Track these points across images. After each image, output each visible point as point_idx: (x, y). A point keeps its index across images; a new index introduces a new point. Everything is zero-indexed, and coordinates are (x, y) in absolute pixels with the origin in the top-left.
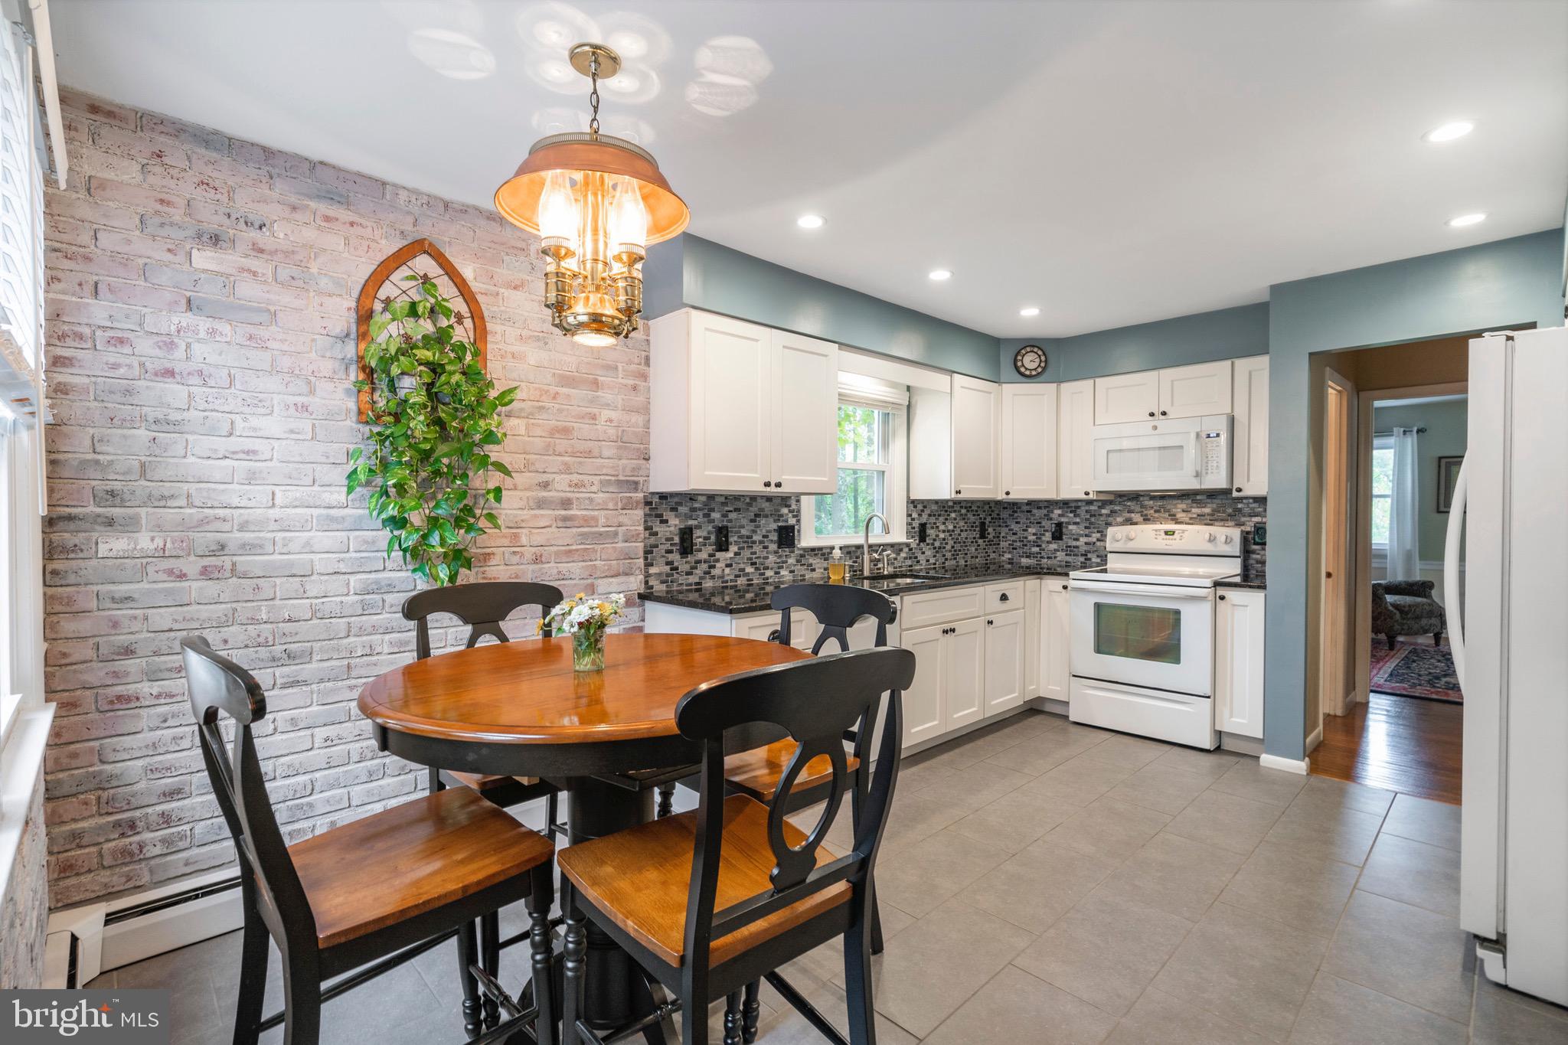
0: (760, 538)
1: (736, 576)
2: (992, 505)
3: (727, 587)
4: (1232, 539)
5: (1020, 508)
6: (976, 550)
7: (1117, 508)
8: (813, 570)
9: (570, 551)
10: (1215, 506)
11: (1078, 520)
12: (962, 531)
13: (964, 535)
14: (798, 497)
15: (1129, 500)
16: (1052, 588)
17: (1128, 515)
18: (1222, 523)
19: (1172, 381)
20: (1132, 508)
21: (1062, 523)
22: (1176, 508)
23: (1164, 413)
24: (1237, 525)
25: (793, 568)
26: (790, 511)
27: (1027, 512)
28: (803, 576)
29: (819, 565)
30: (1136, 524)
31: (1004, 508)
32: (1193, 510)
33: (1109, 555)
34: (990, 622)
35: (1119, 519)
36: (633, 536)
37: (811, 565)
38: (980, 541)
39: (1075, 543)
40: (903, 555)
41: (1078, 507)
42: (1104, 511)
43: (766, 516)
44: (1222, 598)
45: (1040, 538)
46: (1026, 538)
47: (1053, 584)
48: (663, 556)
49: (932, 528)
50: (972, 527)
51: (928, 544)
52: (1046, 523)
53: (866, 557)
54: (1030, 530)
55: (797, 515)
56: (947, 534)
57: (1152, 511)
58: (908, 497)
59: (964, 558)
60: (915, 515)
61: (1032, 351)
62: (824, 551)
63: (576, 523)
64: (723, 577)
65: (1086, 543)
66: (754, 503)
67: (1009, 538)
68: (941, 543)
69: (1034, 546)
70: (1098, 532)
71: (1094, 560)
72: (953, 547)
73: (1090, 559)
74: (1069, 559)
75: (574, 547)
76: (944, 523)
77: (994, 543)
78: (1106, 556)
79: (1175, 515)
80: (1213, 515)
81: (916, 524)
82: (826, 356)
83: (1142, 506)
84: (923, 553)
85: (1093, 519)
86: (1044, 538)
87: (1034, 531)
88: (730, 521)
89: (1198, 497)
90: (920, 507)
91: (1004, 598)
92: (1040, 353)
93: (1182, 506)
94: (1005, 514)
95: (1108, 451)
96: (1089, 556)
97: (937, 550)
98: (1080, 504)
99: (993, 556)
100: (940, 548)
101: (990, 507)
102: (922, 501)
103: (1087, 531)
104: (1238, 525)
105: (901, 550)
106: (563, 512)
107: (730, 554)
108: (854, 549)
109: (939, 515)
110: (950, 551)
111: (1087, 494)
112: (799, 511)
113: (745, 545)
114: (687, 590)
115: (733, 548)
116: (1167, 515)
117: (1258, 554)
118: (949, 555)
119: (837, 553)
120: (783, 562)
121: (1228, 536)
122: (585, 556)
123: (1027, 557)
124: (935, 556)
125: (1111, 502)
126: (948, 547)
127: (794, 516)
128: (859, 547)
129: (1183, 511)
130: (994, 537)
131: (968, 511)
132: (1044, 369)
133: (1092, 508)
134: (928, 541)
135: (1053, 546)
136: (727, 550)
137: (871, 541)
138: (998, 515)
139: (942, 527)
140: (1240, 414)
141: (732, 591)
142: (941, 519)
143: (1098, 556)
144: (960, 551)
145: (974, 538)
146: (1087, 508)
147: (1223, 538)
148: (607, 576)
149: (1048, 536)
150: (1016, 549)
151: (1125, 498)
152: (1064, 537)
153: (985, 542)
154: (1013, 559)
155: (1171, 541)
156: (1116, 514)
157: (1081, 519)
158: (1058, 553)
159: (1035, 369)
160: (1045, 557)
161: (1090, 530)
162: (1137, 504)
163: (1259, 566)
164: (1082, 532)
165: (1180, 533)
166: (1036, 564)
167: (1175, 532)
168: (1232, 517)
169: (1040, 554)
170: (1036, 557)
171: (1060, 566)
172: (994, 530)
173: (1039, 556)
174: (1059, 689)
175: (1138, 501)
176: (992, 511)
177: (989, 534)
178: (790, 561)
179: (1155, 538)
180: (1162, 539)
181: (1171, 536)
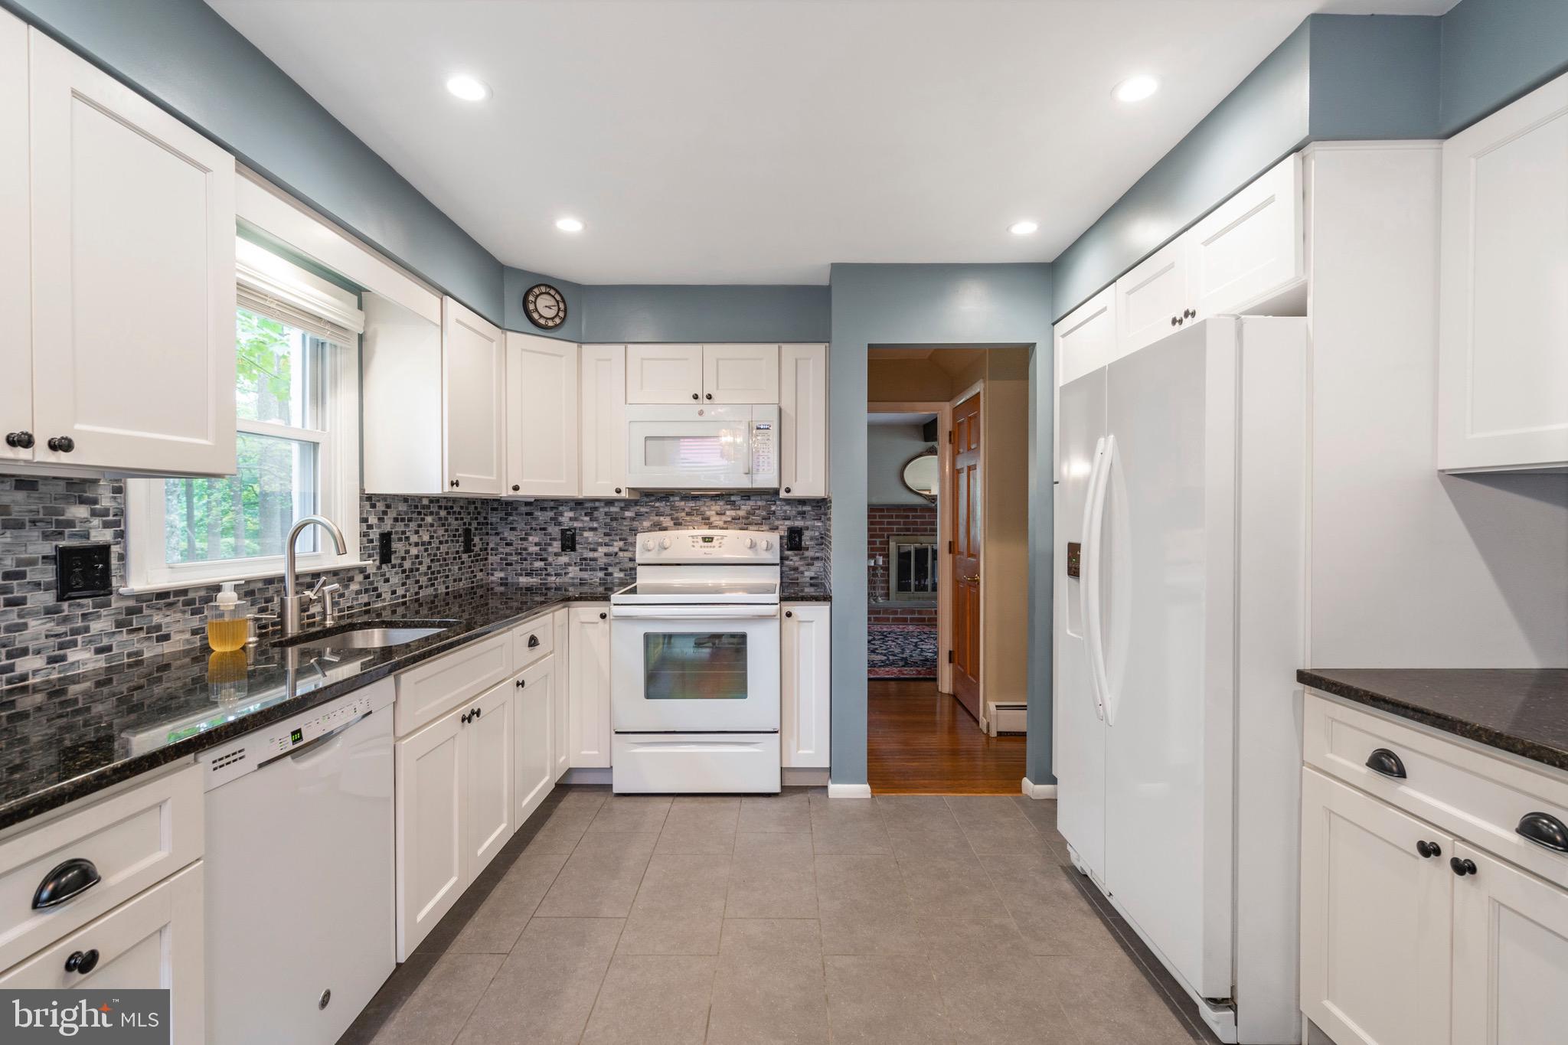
2: (479, 505)
4: (772, 545)
5: (516, 509)
6: (460, 569)
7: (643, 510)
8: (166, 638)
10: (749, 508)
11: (595, 525)
12: (441, 543)
13: (444, 548)
14: (118, 479)
15: (659, 500)
16: (584, 619)
17: (656, 518)
18: (756, 528)
19: (718, 360)
20: (662, 509)
21: (575, 529)
22: (710, 510)
23: (709, 397)
24: (771, 529)
25: (105, 642)
26: (95, 514)
27: (527, 514)
28: (139, 653)
29: (180, 626)
30: (665, 529)
31: (493, 509)
32: (728, 513)
33: (639, 569)
34: (520, 684)
35: (646, 524)
37: (158, 628)
38: (465, 556)
39: (591, 555)
40: (354, 587)
41: (596, 509)
42: (628, 514)
43: (15, 525)
44: (789, 615)
45: (545, 550)
46: (525, 549)
47: (586, 612)
49: (400, 539)
50: (455, 536)
51: (394, 567)
52: (553, 529)
53: (292, 600)
54: (531, 538)
55: (117, 521)
56: (422, 548)
57: (683, 514)
58: (362, 490)
59: (444, 582)
60: (373, 520)
61: (550, 294)
62: (191, 595)
65: (606, 555)
67: (501, 550)
68: (413, 563)
69: (537, 560)
70: (621, 540)
71: (616, 575)
72: (429, 568)
73: (611, 574)
74: (585, 575)
76: (417, 532)
77: (481, 558)
78: (635, 569)
79: (708, 519)
80: (747, 518)
81: (375, 534)
82: (205, 170)
83: (673, 508)
84: (387, 581)
85: (614, 524)
86: (550, 549)
87: (537, 540)
89: (733, 498)
90: (381, 506)
91: (533, 642)
92: (558, 297)
93: (717, 507)
94: (494, 518)
95: (647, 438)
96: (610, 570)
97: (408, 574)
98: (597, 504)
99: (480, 575)
100: (411, 570)
101: (476, 508)
102: (384, 497)
103: (607, 539)
104: (774, 529)
105: (351, 579)
108: (260, 585)
109: (410, 520)
110: (426, 574)
111: (618, 491)
112: (121, 513)
116: (699, 518)
117: (791, 560)
118: (423, 581)
119: (228, 598)
120: (75, 632)
121: (767, 542)
123: (527, 575)
124: (404, 584)
125: (636, 503)
126: (423, 568)
127: (107, 525)
128: (277, 580)
129: (717, 514)
130: (481, 550)
131: (449, 513)
132: (563, 320)
133: (613, 509)
134: (393, 562)
135: (564, 559)
137: (301, 567)
138: (485, 518)
139: (414, 538)
140: (788, 405)
142: (413, 525)
143: (621, 570)
144: (439, 572)
145: (457, 552)
146: (606, 510)
147: (764, 545)
149: (556, 546)
150: (511, 564)
151: (653, 498)
152: (578, 546)
153: (470, 557)
154: (507, 579)
155: (712, 549)
156: (642, 518)
157: (599, 523)
158: (570, 568)
159: (552, 319)
160: (553, 573)
161: (611, 538)
162: (667, 505)
163: (792, 572)
164: (600, 540)
165: (718, 539)
166: (541, 584)
167: (712, 538)
168: (767, 521)
169: (546, 569)
170: (541, 575)
171: (573, 585)
172: (481, 539)
173: (544, 572)
174: (597, 752)
175: (668, 501)
176: (479, 513)
177: (474, 545)
178: (96, 627)
179: (693, 546)
180: (701, 547)
181: (709, 544)
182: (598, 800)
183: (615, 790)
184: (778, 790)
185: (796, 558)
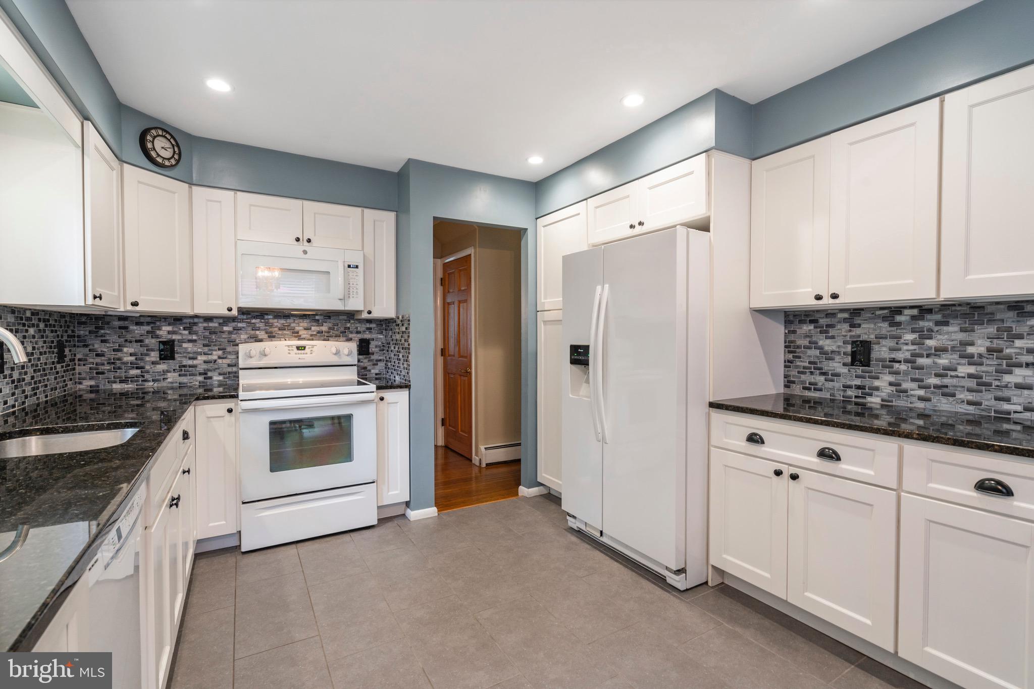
2: (69, 319)
4: (352, 352)
5: (108, 323)
6: (55, 378)
7: (240, 325)
10: (330, 325)
11: (194, 337)
12: (41, 354)
13: (43, 359)
15: (256, 317)
16: (210, 414)
17: (253, 332)
18: (337, 339)
19: (314, 213)
20: (257, 325)
21: (173, 341)
22: (299, 326)
23: (309, 241)
24: (347, 340)
27: (120, 328)
30: (261, 341)
31: (80, 323)
32: (313, 328)
33: (241, 372)
35: (244, 336)
38: (59, 367)
39: (190, 362)
41: (195, 324)
42: (225, 328)
44: (382, 399)
45: (141, 359)
46: (119, 359)
47: (212, 408)
50: (51, 347)
51: (6, 377)
52: (151, 342)
54: (125, 350)
57: (276, 329)
59: (44, 391)
61: (166, 137)
65: (205, 362)
67: (91, 360)
69: (133, 368)
71: (215, 378)
72: (33, 378)
73: (211, 378)
74: (184, 380)
77: (70, 369)
78: (237, 373)
79: (298, 333)
80: (328, 332)
83: (267, 324)
85: (213, 337)
86: (147, 359)
87: (132, 350)
91: (185, 435)
92: (173, 143)
93: (305, 323)
94: (82, 332)
96: (210, 374)
97: (16, 384)
98: (196, 320)
99: (70, 384)
100: (19, 381)
101: (66, 322)
103: (206, 349)
104: (349, 339)
109: (17, 331)
110: (30, 384)
111: (229, 310)
116: (289, 332)
117: (362, 362)
118: (28, 390)
121: (347, 349)
123: (121, 382)
124: (13, 394)
125: (234, 319)
126: (28, 379)
129: (305, 329)
130: (71, 361)
131: (46, 325)
132: (178, 161)
133: (212, 324)
134: (5, 372)
135: (162, 367)
138: (73, 331)
140: (368, 252)
143: (220, 374)
144: (40, 382)
145: (53, 363)
146: (205, 325)
147: (346, 351)
149: (154, 356)
150: (103, 373)
151: (249, 316)
152: (176, 356)
153: (62, 367)
154: (98, 386)
155: (305, 355)
156: (240, 332)
157: (198, 336)
158: (169, 375)
159: (169, 159)
160: (151, 379)
161: (210, 348)
162: (262, 322)
163: (363, 370)
164: (199, 350)
165: (309, 348)
166: (137, 389)
167: (305, 347)
168: (344, 334)
169: (143, 376)
170: (137, 381)
171: (172, 388)
172: (70, 351)
173: (140, 379)
174: (225, 522)
175: (263, 319)
176: (68, 327)
177: (65, 356)
179: (289, 353)
180: (296, 354)
181: (303, 351)
182: (231, 560)
183: (243, 550)
184: (375, 522)
185: (366, 361)
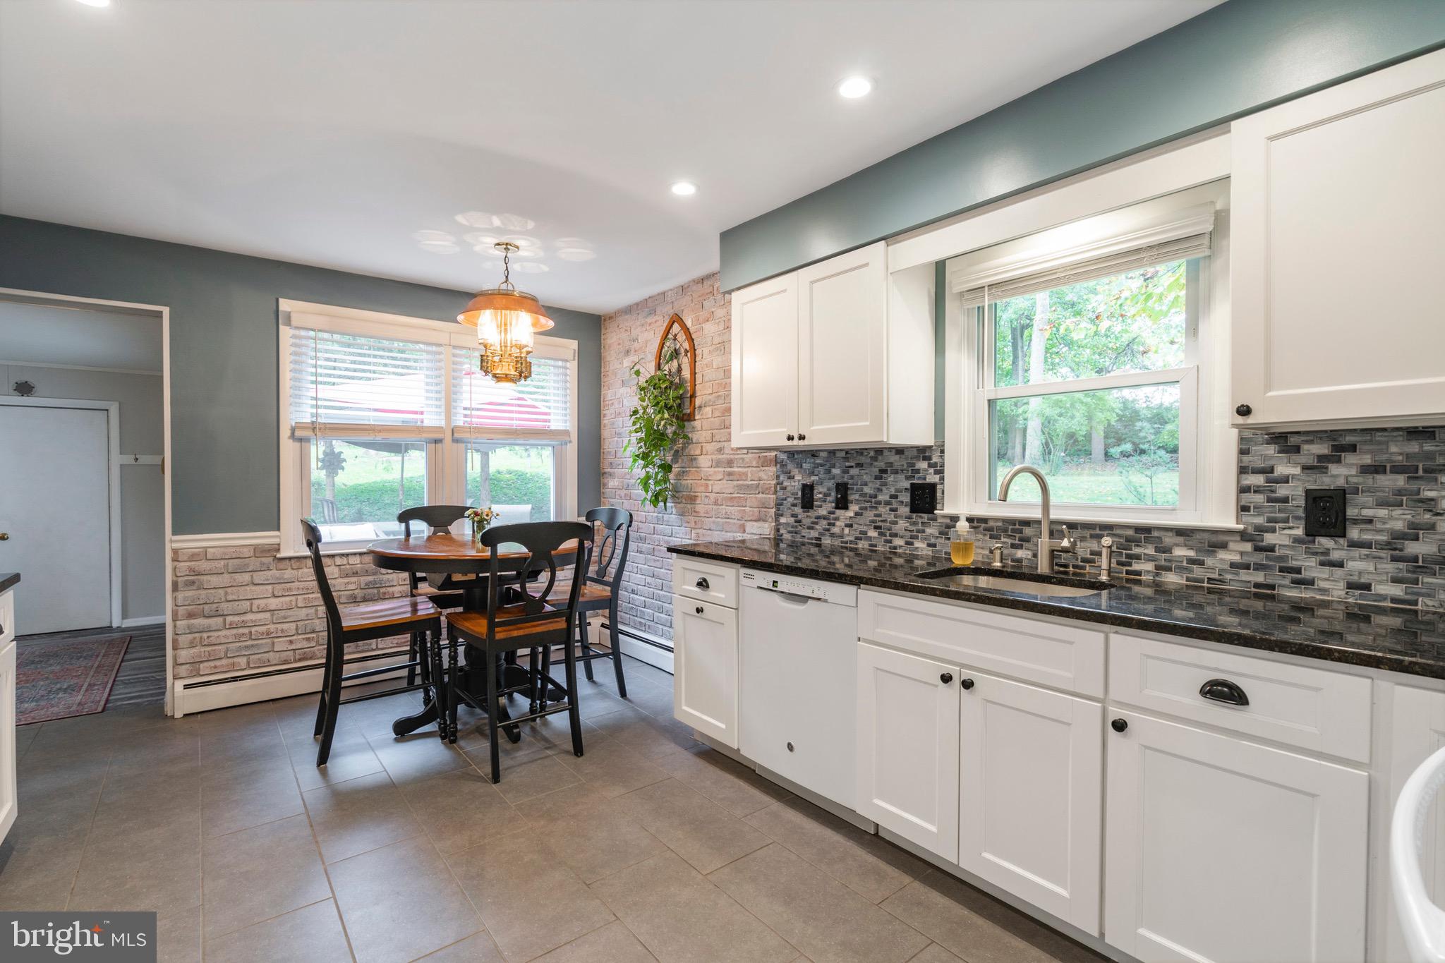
0: (887, 498)
1: (857, 538)
3: (846, 548)
9: (732, 498)
25: (933, 541)
26: (930, 466)
36: (767, 488)
43: (896, 472)
48: (790, 509)
62: (991, 524)
63: (735, 478)
64: (842, 537)
66: (880, 458)
75: (734, 495)
88: (852, 477)
106: (729, 469)
107: (851, 514)
112: (943, 466)
113: (868, 505)
114: (809, 543)
115: (854, 508)
119: (963, 526)
120: (918, 531)
122: (739, 502)
127: (936, 472)
136: (846, 508)
141: (851, 554)
148: (751, 520)
178: (929, 531)
